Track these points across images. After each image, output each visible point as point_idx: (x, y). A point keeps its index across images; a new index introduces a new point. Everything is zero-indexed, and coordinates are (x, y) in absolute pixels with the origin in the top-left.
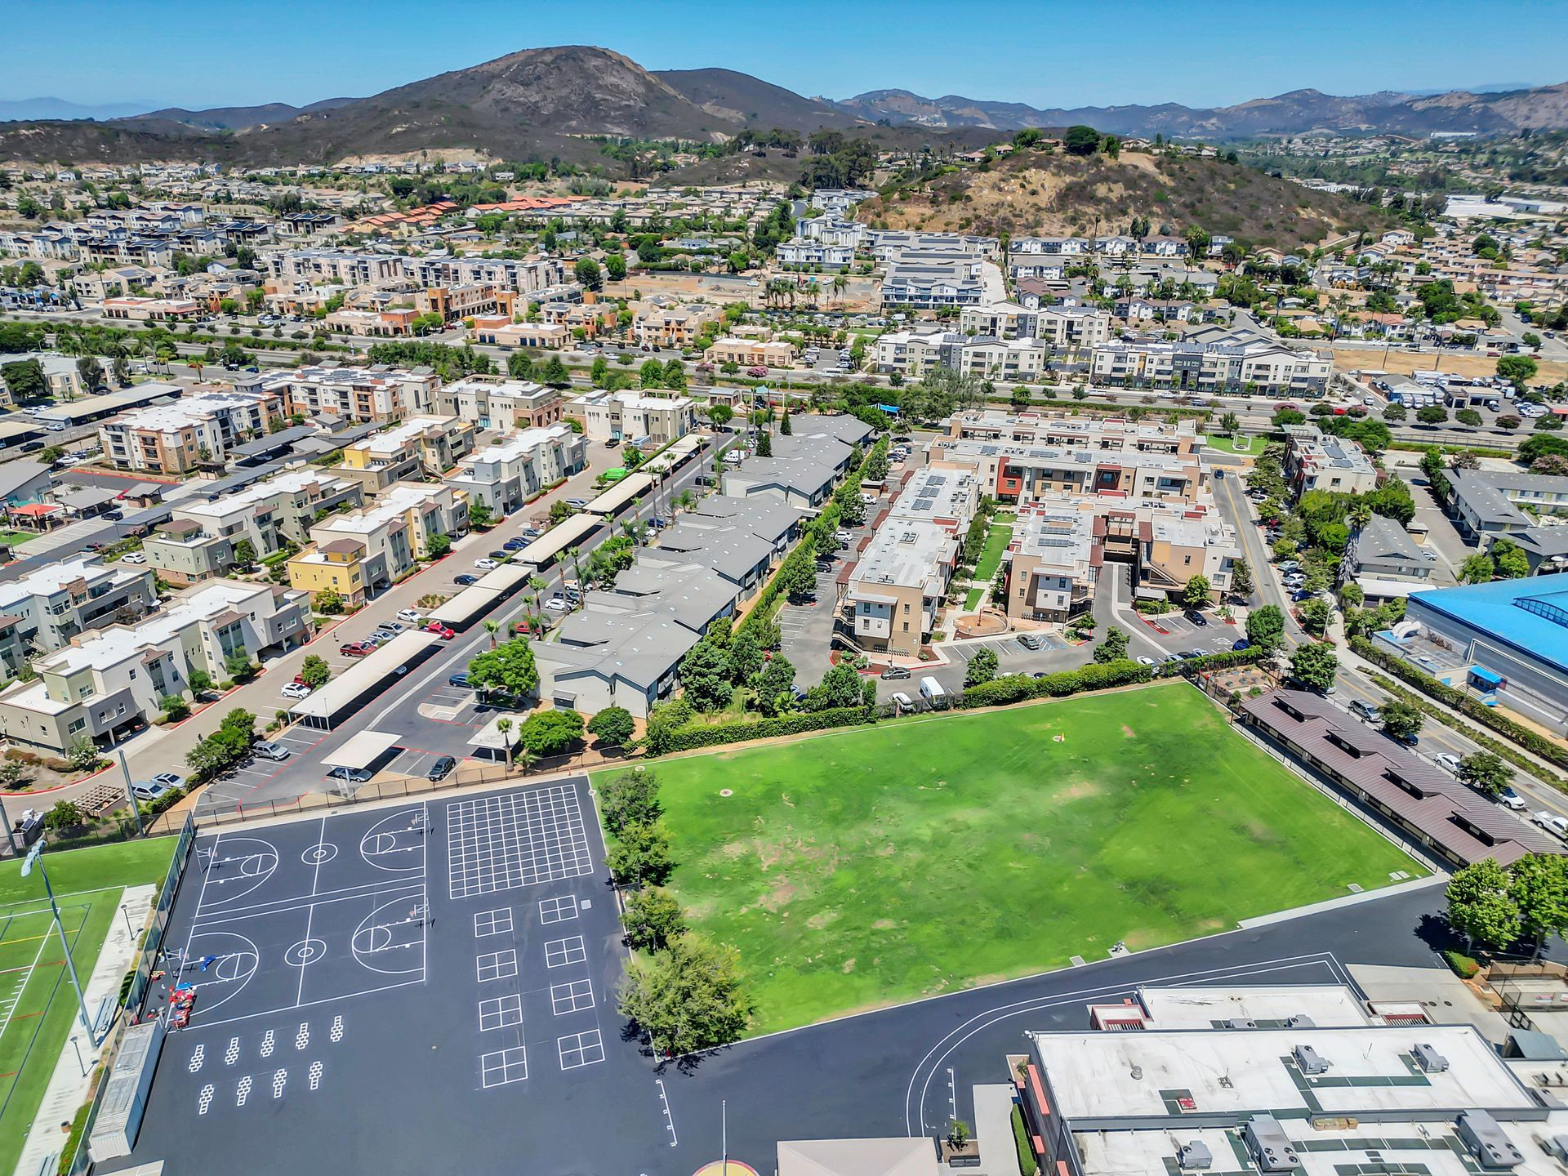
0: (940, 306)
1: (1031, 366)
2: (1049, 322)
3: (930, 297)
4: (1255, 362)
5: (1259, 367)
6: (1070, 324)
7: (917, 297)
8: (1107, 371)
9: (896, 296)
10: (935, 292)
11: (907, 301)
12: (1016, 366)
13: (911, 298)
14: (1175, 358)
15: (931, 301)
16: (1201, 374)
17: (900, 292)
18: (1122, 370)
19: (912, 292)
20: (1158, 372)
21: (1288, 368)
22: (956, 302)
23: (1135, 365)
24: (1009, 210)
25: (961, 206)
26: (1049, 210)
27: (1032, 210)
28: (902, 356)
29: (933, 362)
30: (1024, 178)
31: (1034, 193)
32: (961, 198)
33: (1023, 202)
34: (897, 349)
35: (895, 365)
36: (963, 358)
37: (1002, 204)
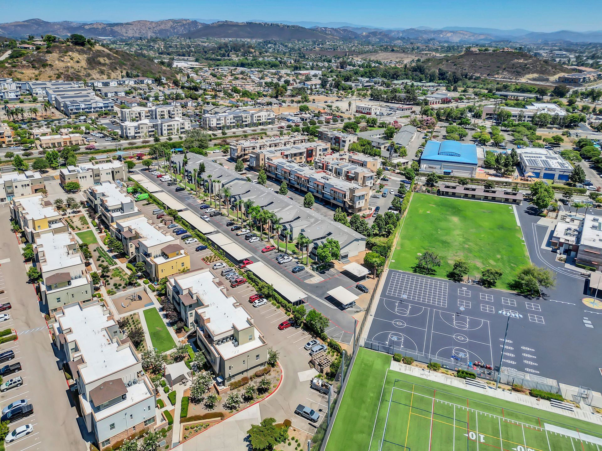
0: (97, 111)
1: (189, 127)
2: (161, 112)
3: (91, 108)
4: (257, 115)
5: (258, 117)
6: (169, 111)
7: (85, 108)
8: (215, 125)
9: (76, 109)
10: (94, 105)
12: (183, 128)
13: (83, 109)
14: (234, 118)
15: (93, 110)
16: (243, 122)
18: (220, 124)
19: (83, 106)
20: (231, 123)
21: (265, 116)
22: (104, 109)
23: (223, 122)
24: (73, 69)
25: (50, 69)
26: (89, 69)
27: (82, 69)
28: (138, 131)
29: (153, 131)
30: (69, 56)
31: (78, 62)
32: (47, 65)
33: (76, 66)
34: (135, 128)
35: (136, 135)
36: (164, 128)
37: (68, 67)
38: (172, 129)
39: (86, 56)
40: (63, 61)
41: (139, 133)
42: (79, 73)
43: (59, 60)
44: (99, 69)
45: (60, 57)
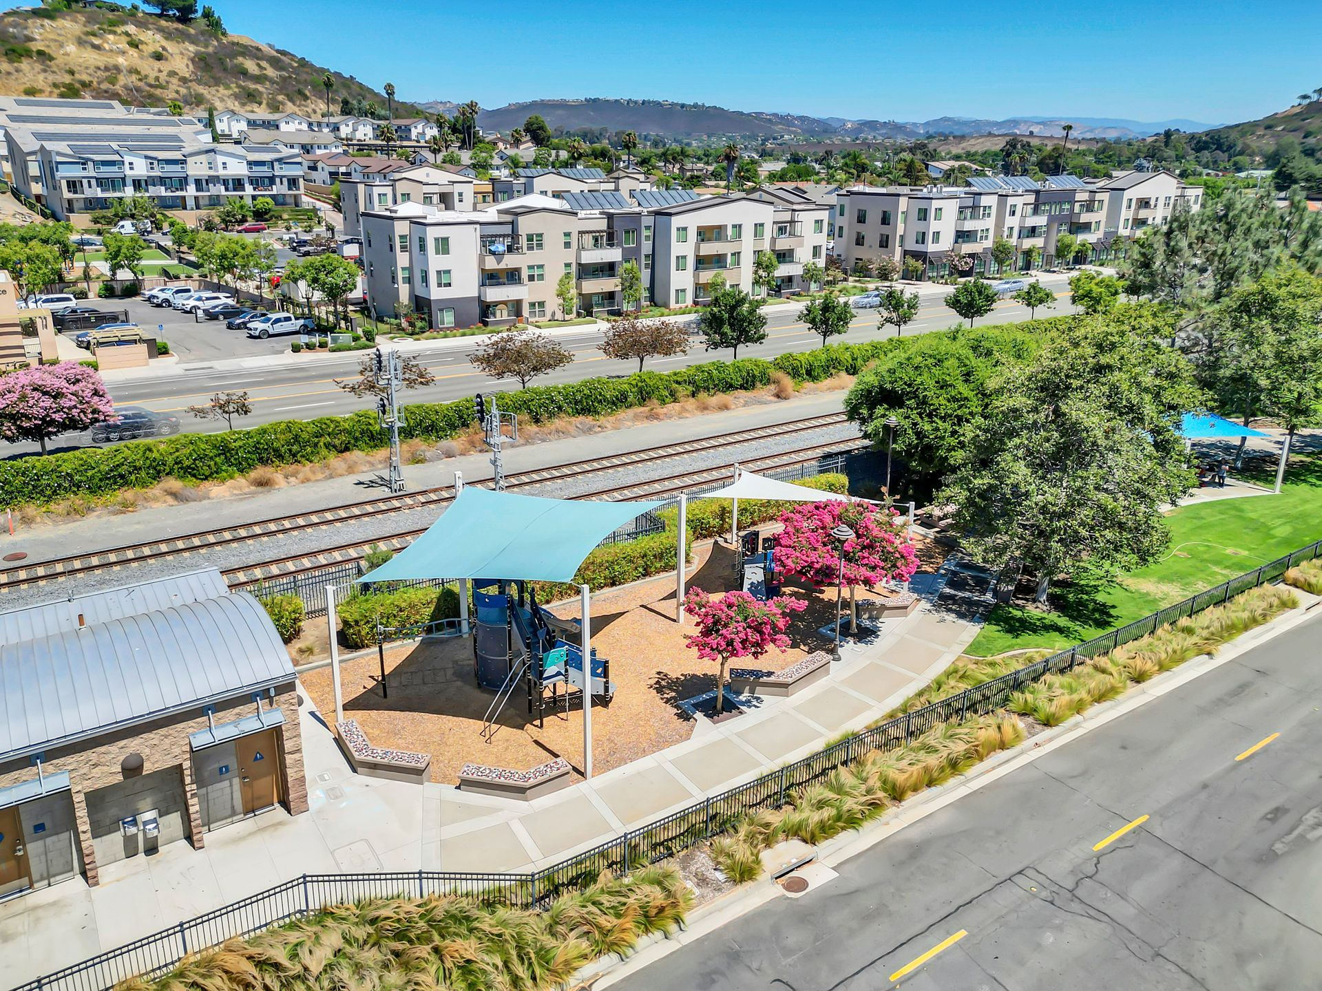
0: (215, 202)
3: (183, 182)
7: (151, 181)
9: (101, 182)
10: (197, 168)
11: (129, 191)
12: (784, 256)
13: (137, 184)
15: (191, 190)
17: (107, 171)
19: (140, 168)
22: (249, 190)
23: (990, 223)
24: (134, 77)
25: (38, 67)
26: (199, 82)
27: (175, 81)
28: (510, 261)
29: (608, 269)
30: (127, 34)
31: (158, 57)
32: (28, 54)
33: (150, 69)
34: (487, 241)
35: (494, 294)
36: (677, 249)
37: (117, 68)
38: (718, 261)
39: (192, 48)
40: (97, 47)
41: (513, 276)
42: (158, 92)
43: (81, 42)
44: (239, 86)
45: (87, 34)
